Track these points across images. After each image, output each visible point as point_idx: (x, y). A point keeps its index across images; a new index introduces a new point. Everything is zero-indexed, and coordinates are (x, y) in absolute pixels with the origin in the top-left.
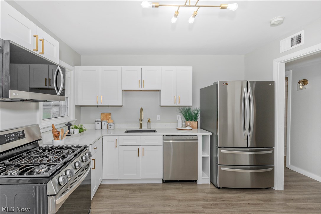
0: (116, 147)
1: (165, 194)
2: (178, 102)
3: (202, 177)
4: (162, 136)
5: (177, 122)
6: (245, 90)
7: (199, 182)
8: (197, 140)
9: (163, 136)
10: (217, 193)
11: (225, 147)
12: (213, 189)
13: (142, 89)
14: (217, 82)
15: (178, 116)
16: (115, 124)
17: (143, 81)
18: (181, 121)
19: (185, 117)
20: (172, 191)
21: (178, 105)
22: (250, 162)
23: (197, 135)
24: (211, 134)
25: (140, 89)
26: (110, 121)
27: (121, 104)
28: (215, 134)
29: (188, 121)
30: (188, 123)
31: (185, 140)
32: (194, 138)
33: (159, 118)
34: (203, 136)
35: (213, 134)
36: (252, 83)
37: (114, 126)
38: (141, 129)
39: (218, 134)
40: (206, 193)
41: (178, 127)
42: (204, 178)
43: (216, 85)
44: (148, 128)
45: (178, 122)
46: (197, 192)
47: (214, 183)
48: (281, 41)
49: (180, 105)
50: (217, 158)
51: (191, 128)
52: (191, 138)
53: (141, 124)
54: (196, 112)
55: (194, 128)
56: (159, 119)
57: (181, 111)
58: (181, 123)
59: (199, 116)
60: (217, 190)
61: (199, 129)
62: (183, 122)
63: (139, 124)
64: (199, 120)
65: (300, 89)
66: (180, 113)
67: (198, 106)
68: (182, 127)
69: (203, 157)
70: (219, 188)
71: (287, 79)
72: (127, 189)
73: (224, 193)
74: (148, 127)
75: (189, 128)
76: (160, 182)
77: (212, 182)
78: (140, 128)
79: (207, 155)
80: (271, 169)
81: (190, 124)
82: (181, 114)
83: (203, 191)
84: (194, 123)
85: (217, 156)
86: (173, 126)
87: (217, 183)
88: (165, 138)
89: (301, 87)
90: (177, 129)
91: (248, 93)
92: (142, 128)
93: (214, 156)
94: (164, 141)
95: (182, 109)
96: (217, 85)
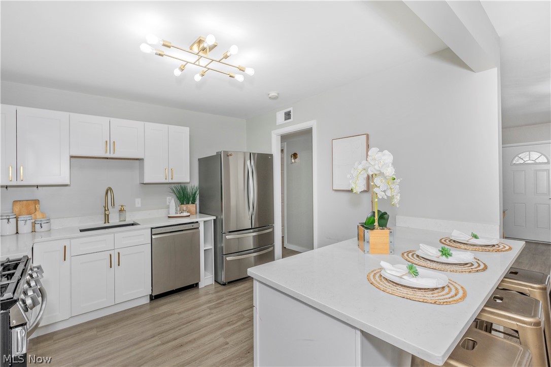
0: (65, 260)
1: (159, 313)
2: (170, 177)
3: (205, 277)
4: (150, 230)
5: (168, 207)
6: (248, 162)
7: (201, 285)
8: (198, 228)
9: (152, 228)
10: (223, 290)
11: (230, 232)
12: (217, 287)
13: (112, 155)
14: (221, 152)
15: (168, 198)
16: (52, 221)
17: (114, 142)
18: (174, 204)
19: (179, 198)
20: (167, 306)
21: (170, 181)
22: (254, 244)
23: (197, 222)
24: (215, 218)
25: (108, 155)
26: (39, 215)
27: (67, 182)
28: (219, 217)
29: (183, 204)
30: (184, 207)
31: (182, 230)
32: (195, 226)
33: (138, 202)
34: (204, 222)
35: (216, 218)
36: (254, 154)
37: (51, 224)
38: (107, 225)
39: (223, 217)
40: (212, 294)
41: (170, 213)
42: (206, 279)
43: (219, 155)
44: (120, 221)
45: (170, 207)
46: (200, 297)
47: (219, 281)
48: (277, 113)
49: (174, 181)
50: (222, 247)
51: (188, 214)
52: (190, 226)
53: (108, 215)
54: (194, 191)
55: (192, 214)
56: (140, 205)
57: (174, 191)
58: (175, 208)
59: (198, 197)
60: (223, 287)
61: (198, 214)
62: (177, 206)
63: (104, 215)
64: (197, 202)
65: (292, 163)
66: (170, 194)
67: (196, 183)
68: (176, 213)
69: (205, 250)
70: (224, 285)
71: (282, 151)
72: (91, 329)
73: (230, 288)
74: (121, 219)
75: (185, 214)
76: (147, 300)
77: (216, 281)
78: (105, 223)
79: (210, 246)
80: (271, 249)
81: (187, 208)
82: (173, 194)
83: (206, 294)
84: (192, 207)
85: (222, 245)
86: (162, 213)
87: (223, 280)
88: (154, 231)
89: (293, 161)
90: (169, 217)
91: (251, 165)
92: (108, 222)
93: (219, 245)
94: (153, 237)
95: (175, 187)
96: (221, 155)
